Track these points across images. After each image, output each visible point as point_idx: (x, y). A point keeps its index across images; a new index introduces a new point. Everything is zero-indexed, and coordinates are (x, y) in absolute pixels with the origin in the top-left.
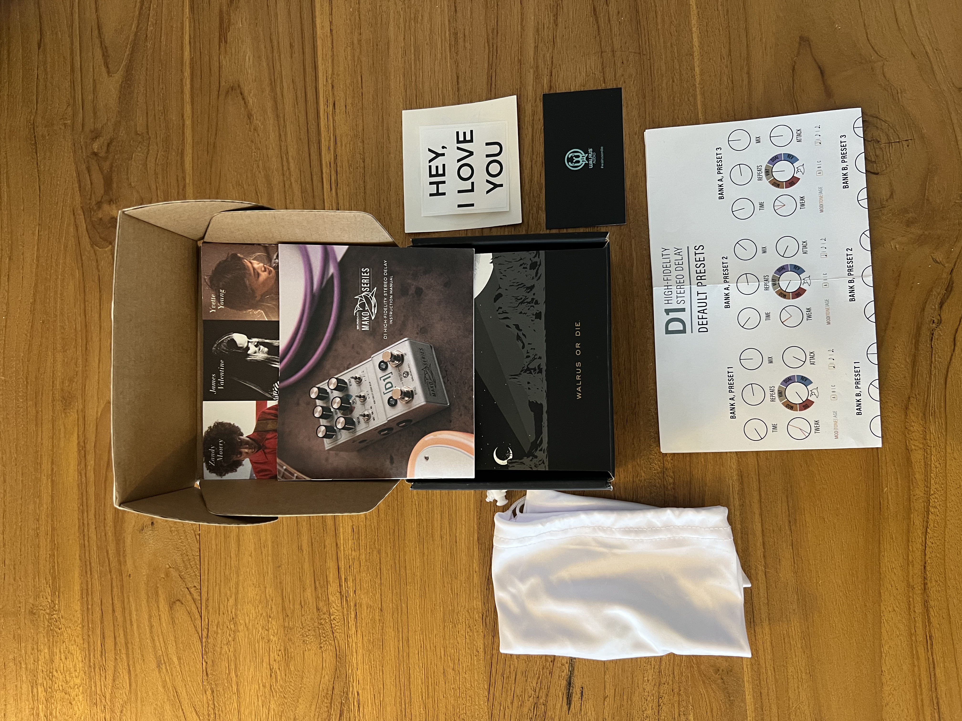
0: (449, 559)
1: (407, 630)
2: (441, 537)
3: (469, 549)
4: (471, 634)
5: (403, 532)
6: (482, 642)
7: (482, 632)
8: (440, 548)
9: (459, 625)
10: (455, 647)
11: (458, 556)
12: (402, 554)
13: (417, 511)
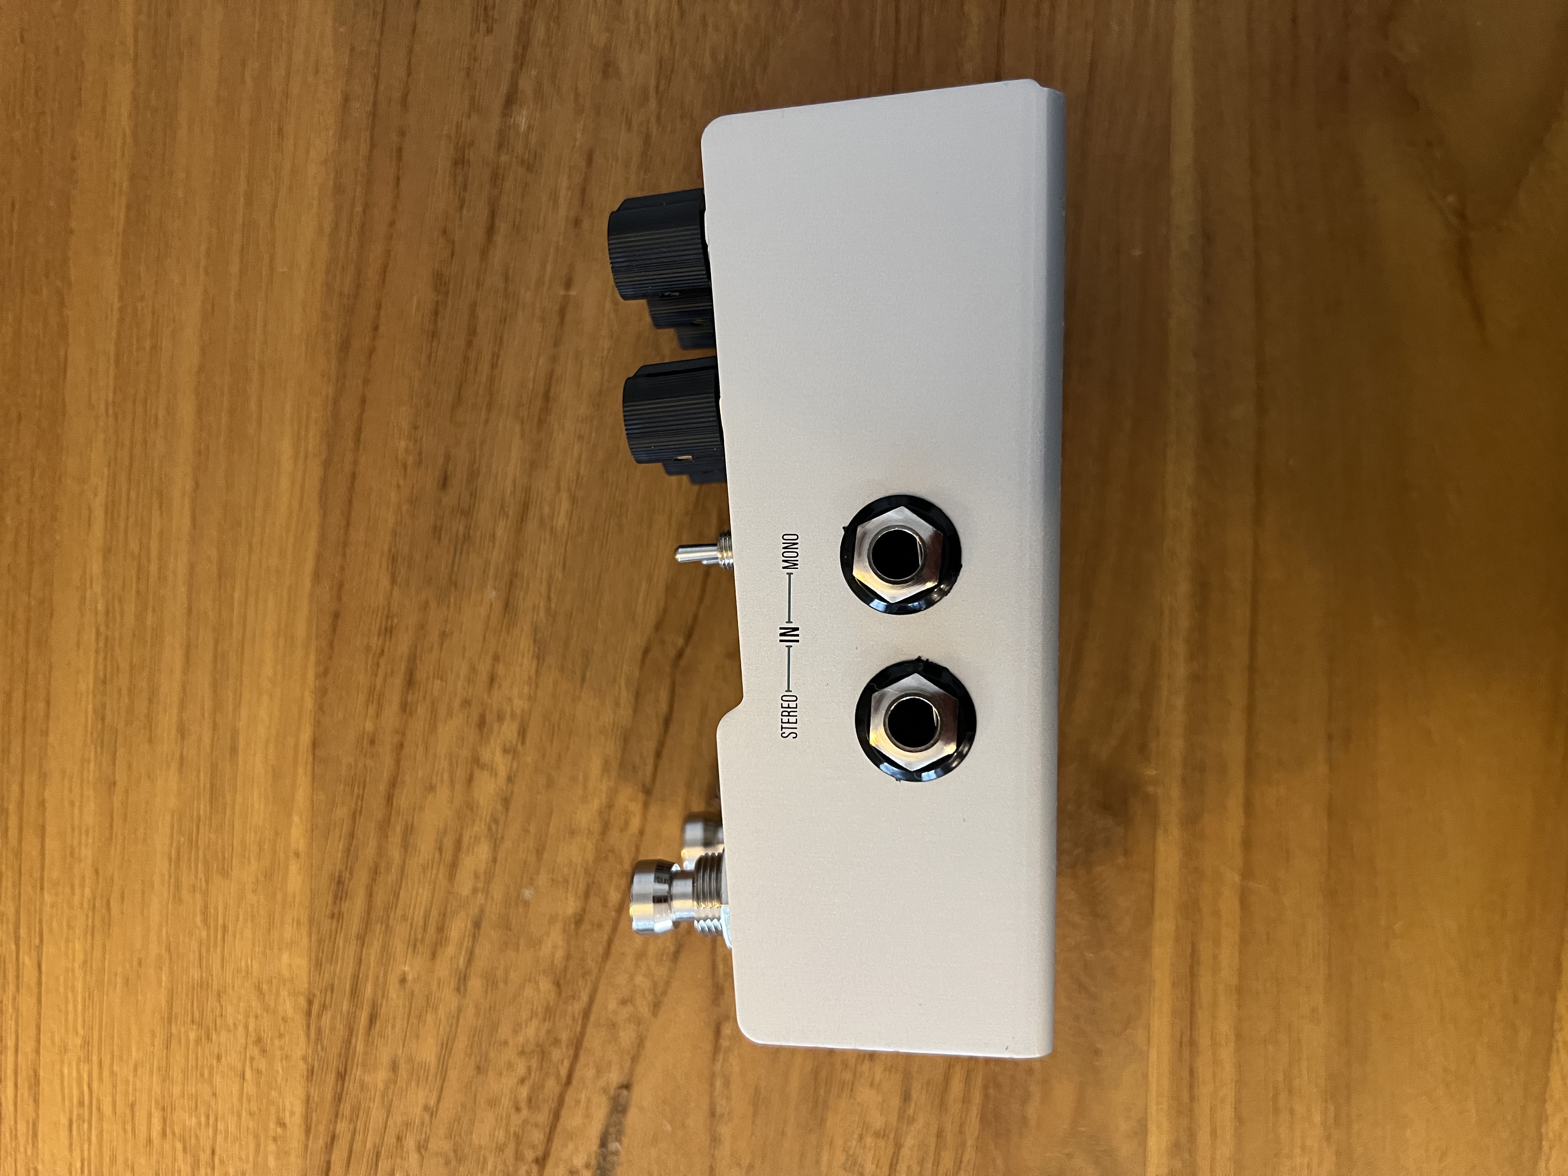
0: (203, 808)
1: (32, 1044)
2: (182, 732)
3: (276, 775)
4: (262, 1064)
5: (42, 705)
6: (300, 1092)
7: (304, 1058)
8: (174, 767)
9: (223, 1034)
10: (202, 1110)
11: (239, 799)
12: (32, 779)
13: (98, 633)
